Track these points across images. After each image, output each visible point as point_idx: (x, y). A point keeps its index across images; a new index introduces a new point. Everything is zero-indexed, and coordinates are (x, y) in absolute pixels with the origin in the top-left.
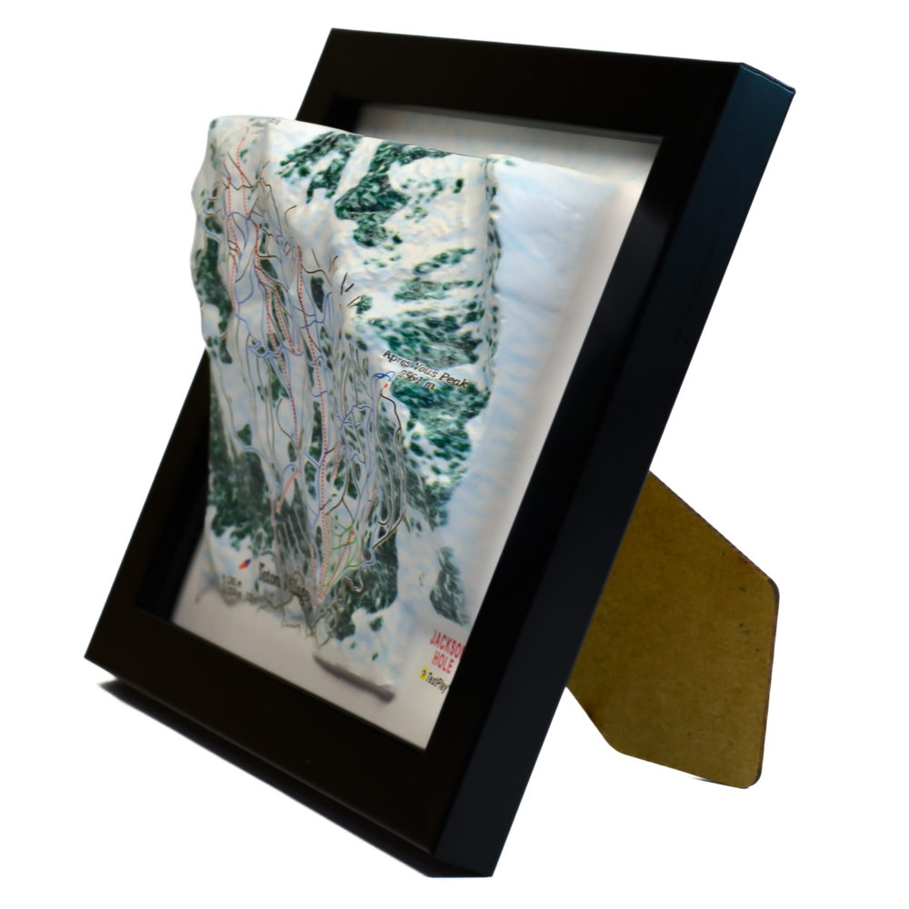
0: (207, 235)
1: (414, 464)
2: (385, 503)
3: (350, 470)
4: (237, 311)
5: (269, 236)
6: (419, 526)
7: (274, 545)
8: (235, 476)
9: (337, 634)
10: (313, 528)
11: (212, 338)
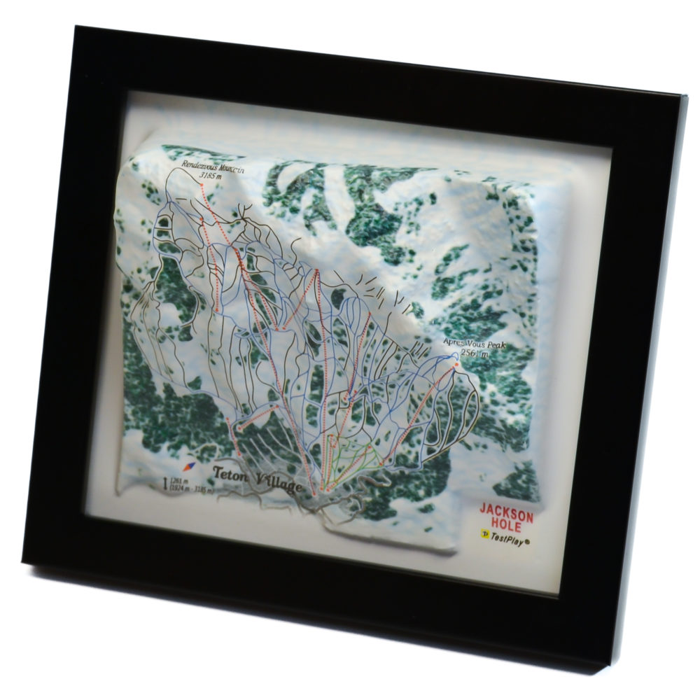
0: (161, 256)
1: (493, 412)
2: (433, 432)
3: (369, 408)
4: (220, 311)
5: (257, 257)
6: (485, 447)
7: (235, 454)
8: (163, 407)
9: (364, 515)
10: (308, 445)
11: (174, 326)
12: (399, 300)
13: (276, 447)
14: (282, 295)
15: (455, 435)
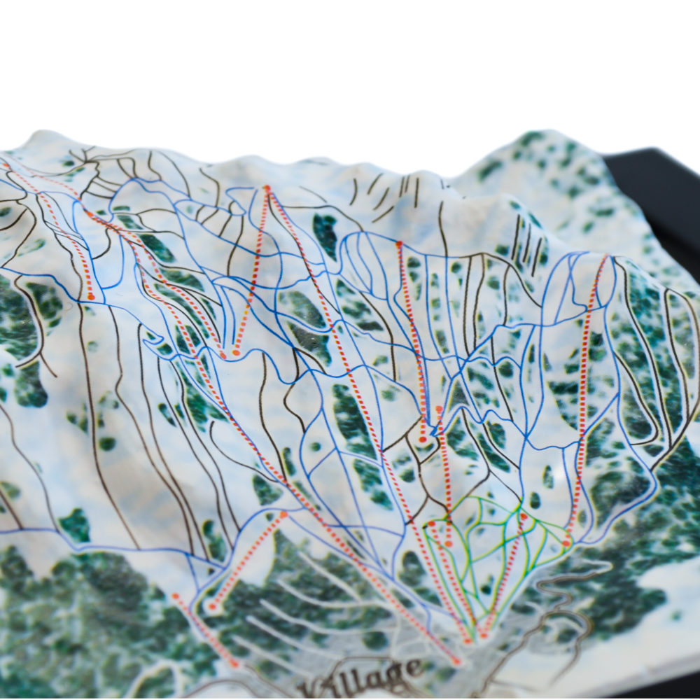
2: (635, 416)
3: (481, 437)
5: (137, 215)
9: (599, 635)
10: (389, 560)
13: (314, 614)
14: (212, 276)
15: (679, 409)
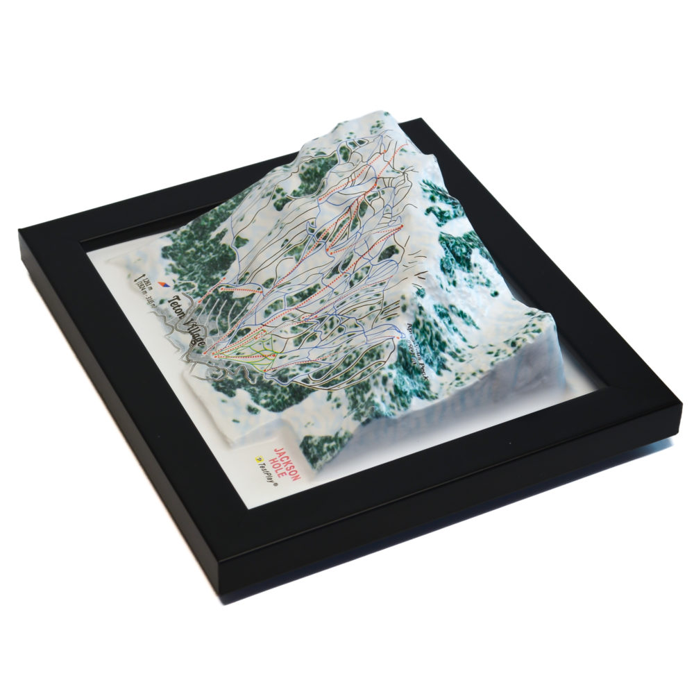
0: (336, 152)
1: (376, 384)
2: (324, 372)
3: (308, 333)
4: (320, 202)
5: (380, 197)
6: (338, 406)
7: (198, 300)
8: (202, 245)
9: (215, 384)
10: (245, 325)
11: (284, 191)
12: (421, 276)
13: (225, 314)
14: (361, 231)
15: (332, 385)
